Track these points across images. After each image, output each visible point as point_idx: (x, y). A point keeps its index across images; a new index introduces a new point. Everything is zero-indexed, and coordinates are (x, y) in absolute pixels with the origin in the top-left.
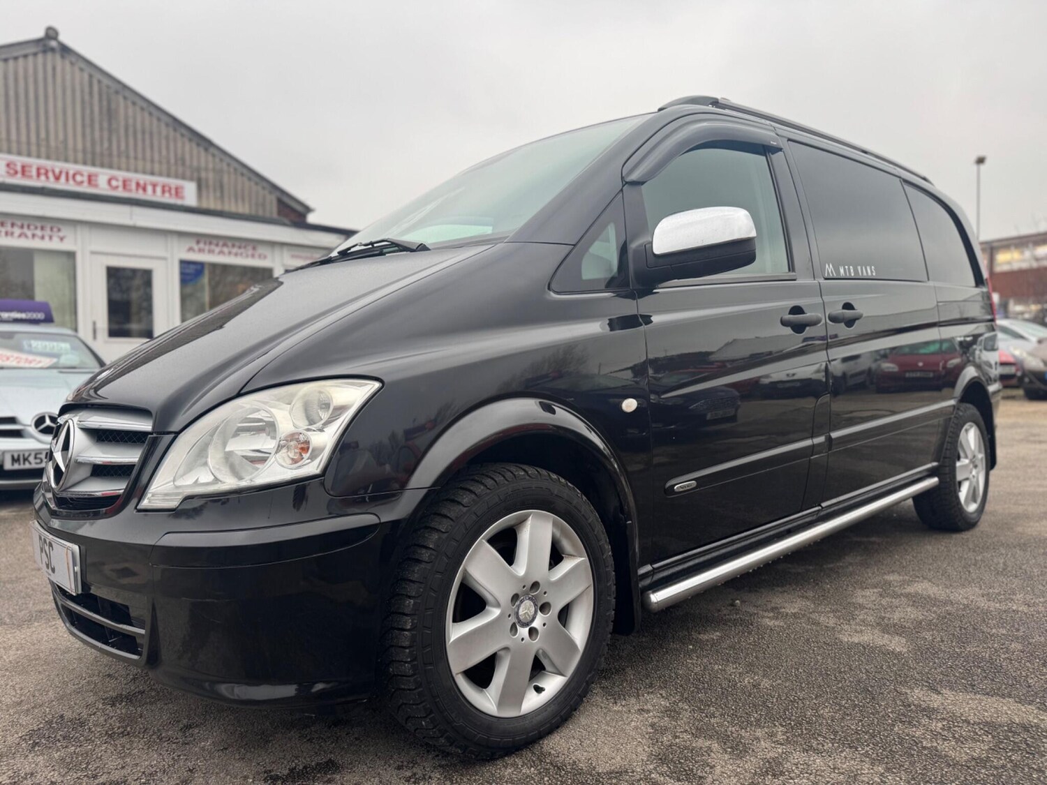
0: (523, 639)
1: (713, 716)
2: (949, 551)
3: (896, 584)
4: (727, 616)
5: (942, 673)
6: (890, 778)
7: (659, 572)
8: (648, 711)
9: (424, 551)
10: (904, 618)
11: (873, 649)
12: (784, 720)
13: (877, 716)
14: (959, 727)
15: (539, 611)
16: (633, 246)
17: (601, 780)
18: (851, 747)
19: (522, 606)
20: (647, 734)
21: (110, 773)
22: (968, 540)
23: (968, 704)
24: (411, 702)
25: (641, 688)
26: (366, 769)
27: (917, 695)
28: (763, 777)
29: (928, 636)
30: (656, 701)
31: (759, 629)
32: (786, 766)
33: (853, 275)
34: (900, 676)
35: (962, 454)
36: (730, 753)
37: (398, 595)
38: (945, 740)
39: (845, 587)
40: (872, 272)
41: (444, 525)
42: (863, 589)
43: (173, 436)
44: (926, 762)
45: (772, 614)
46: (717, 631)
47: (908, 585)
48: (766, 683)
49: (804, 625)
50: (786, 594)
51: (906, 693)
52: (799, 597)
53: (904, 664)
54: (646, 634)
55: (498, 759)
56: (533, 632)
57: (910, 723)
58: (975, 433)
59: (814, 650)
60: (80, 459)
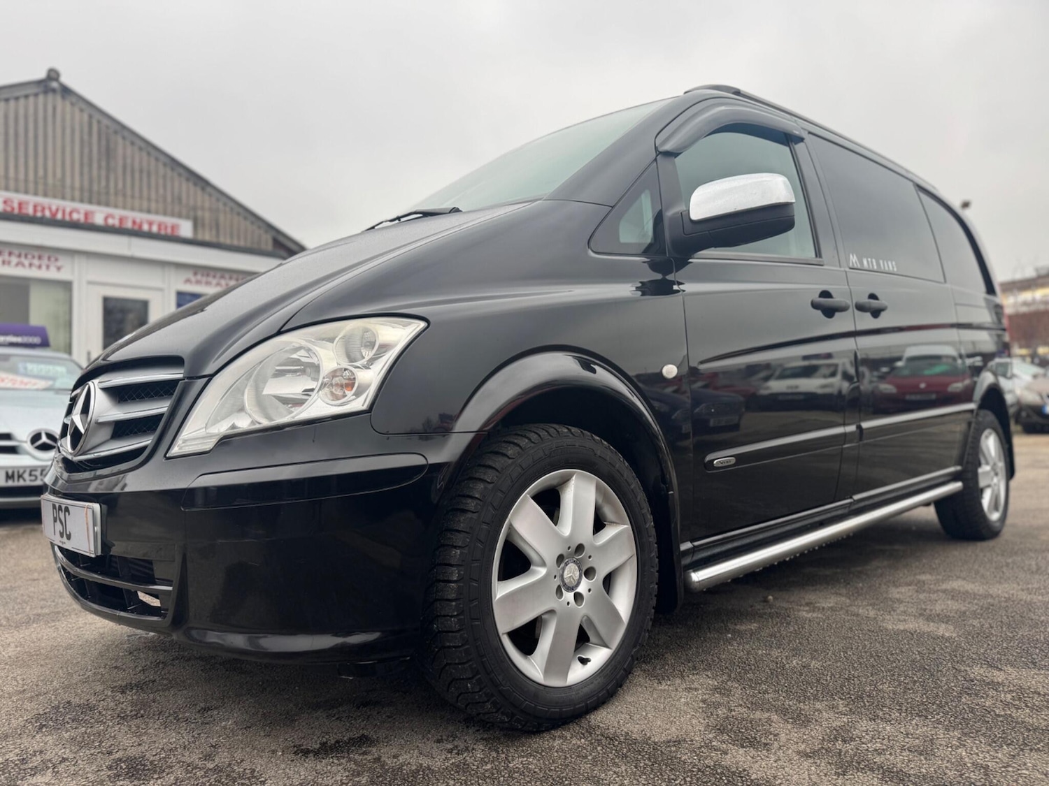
0: (568, 603)
1: (766, 692)
2: (977, 556)
3: (930, 582)
4: (761, 611)
5: (998, 653)
6: (968, 741)
7: (699, 550)
8: (696, 689)
9: (469, 501)
10: (946, 609)
11: (921, 635)
12: (842, 694)
13: (940, 689)
14: (1030, 697)
15: (583, 576)
16: (669, 214)
17: (659, 748)
18: (920, 716)
19: (567, 569)
20: (699, 708)
21: (126, 750)
22: (993, 547)
23: (1033, 678)
24: (457, 661)
25: (684, 670)
26: (403, 742)
27: (977, 671)
28: (832, 743)
29: (976, 622)
30: (703, 682)
31: (797, 620)
32: (854, 733)
33: (875, 267)
34: (956, 657)
35: (983, 461)
36: (792, 723)
37: (443, 545)
38: (1017, 709)
39: (877, 585)
40: (893, 267)
41: (490, 476)
42: (897, 587)
43: (206, 379)
44: (1004, 727)
45: (807, 608)
46: (754, 622)
47: (943, 583)
48: (815, 664)
49: (843, 616)
50: (818, 592)
51: (966, 670)
52: (833, 594)
53: (956, 646)
54: (681, 626)
55: (543, 732)
56: (578, 597)
57: (976, 695)
58: (995, 440)
59: (859, 637)
60: (101, 420)
